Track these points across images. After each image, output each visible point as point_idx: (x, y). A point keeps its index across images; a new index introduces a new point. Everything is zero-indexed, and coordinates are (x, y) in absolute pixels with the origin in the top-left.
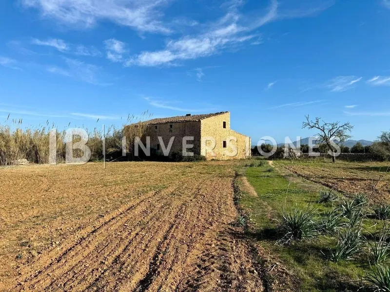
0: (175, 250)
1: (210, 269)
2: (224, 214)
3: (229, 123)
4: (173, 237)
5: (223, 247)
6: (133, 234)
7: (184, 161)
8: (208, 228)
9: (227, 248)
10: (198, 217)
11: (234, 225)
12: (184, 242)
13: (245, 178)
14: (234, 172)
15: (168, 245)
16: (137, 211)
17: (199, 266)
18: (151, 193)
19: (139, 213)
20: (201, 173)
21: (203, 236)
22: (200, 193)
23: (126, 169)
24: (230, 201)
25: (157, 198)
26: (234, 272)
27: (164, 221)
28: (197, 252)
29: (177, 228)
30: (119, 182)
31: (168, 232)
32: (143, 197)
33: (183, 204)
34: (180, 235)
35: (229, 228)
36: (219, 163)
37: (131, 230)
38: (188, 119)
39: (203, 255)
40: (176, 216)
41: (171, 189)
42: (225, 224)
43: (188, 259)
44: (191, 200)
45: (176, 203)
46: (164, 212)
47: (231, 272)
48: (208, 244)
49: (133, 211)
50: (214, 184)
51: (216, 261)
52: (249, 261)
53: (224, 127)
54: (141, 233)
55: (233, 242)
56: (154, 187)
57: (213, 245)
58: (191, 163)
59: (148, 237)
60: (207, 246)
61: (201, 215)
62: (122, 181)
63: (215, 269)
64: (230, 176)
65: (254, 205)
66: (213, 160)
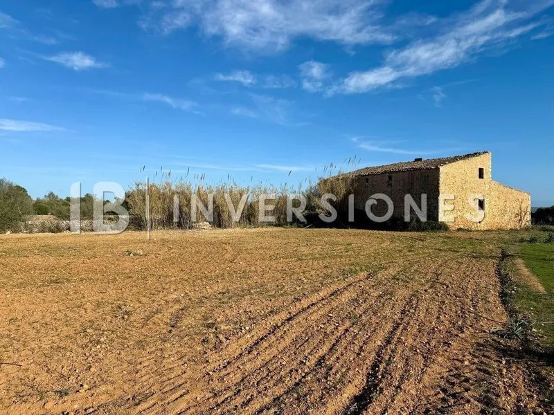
0: (404, 360)
1: (462, 398)
2: (484, 316)
3: (490, 170)
4: (399, 341)
5: (483, 367)
6: (341, 329)
7: (410, 231)
8: (457, 335)
9: (491, 370)
10: (438, 318)
11: (502, 336)
12: (418, 351)
13: (520, 261)
14: (499, 251)
15: (393, 351)
16: (346, 297)
17: (444, 391)
18: (362, 275)
19: (347, 301)
20: (440, 250)
21: (449, 347)
22: (441, 280)
23: (326, 239)
24: (493, 297)
25: (371, 281)
26: (505, 410)
27: (385, 317)
28: (439, 369)
29: (405, 329)
30: (317, 256)
31: (392, 333)
32: (350, 279)
33: (413, 295)
34: (410, 341)
35: (493, 340)
36: (472, 235)
37: (338, 323)
38: (418, 165)
39: (450, 375)
40: (403, 312)
41: (392, 272)
42: (485, 332)
43: (426, 377)
44: (426, 291)
45: (402, 293)
46: (383, 304)
47: (499, 409)
48: (458, 360)
49: (338, 297)
50: (463, 267)
51: (472, 387)
52: (532, 396)
53: (481, 176)
54: (352, 329)
55: (501, 363)
56: (367, 266)
57: (467, 363)
58: (422, 234)
59: (362, 336)
60: (456, 362)
61: (443, 314)
62: (321, 255)
63: (472, 400)
64: (492, 257)
65: (540, 306)
66: (460, 229)
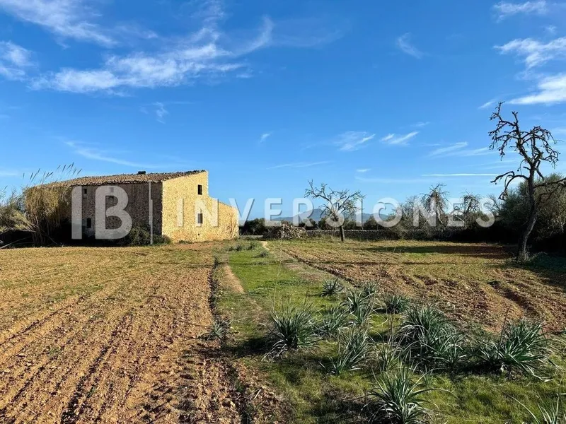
0: (109, 387)
1: (164, 410)
2: (193, 323)
3: (208, 187)
4: (106, 366)
5: (187, 373)
6: (35, 369)
7: (133, 246)
8: (166, 347)
9: (192, 374)
10: (150, 333)
11: (206, 339)
12: (125, 372)
13: (228, 267)
14: (214, 259)
15: (96, 380)
16: (44, 331)
17: (147, 407)
18: (71, 300)
19: (48, 332)
20: (161, 263)
21: (157, 360)
22: (158, 294)
23: (28, 261)
24: (203, 303)
25: (82, 306)
26: (201, 409)
27: (92, 343)
28: (146, 385)
29: (114, 352)
30: (14, 283)
31: (98, 360)
32: (56, 307)
33: (127, 314)
34: (118, 363)
35: (198, 344)
36: (191, 247)
37: (31, 362)
38: (140, 178)
39: (155, 390)
40: (114, 334)
41: (108, 291)
42: (192, 338)
43: (130, 399)
44: (141, 307)
45: (116, 313)
46: (92, 329)
47: (196, 409)
48: (164, 372)
49: (36, 330)
50: (180, 279)
51: (174, 397)
52: (224, 389)
53: (200, 192)
54: (49, 366)
55: (202, 364)
56: (79, 289)
57: (172, 373)
58: (145, 248)
59: (62, 370)
60: (162, 374)
61: (155, 328)
62: (20, 281)
63: (172, 409)
64: (207, 266)
65: (239, 305)
66: (181, 242)
